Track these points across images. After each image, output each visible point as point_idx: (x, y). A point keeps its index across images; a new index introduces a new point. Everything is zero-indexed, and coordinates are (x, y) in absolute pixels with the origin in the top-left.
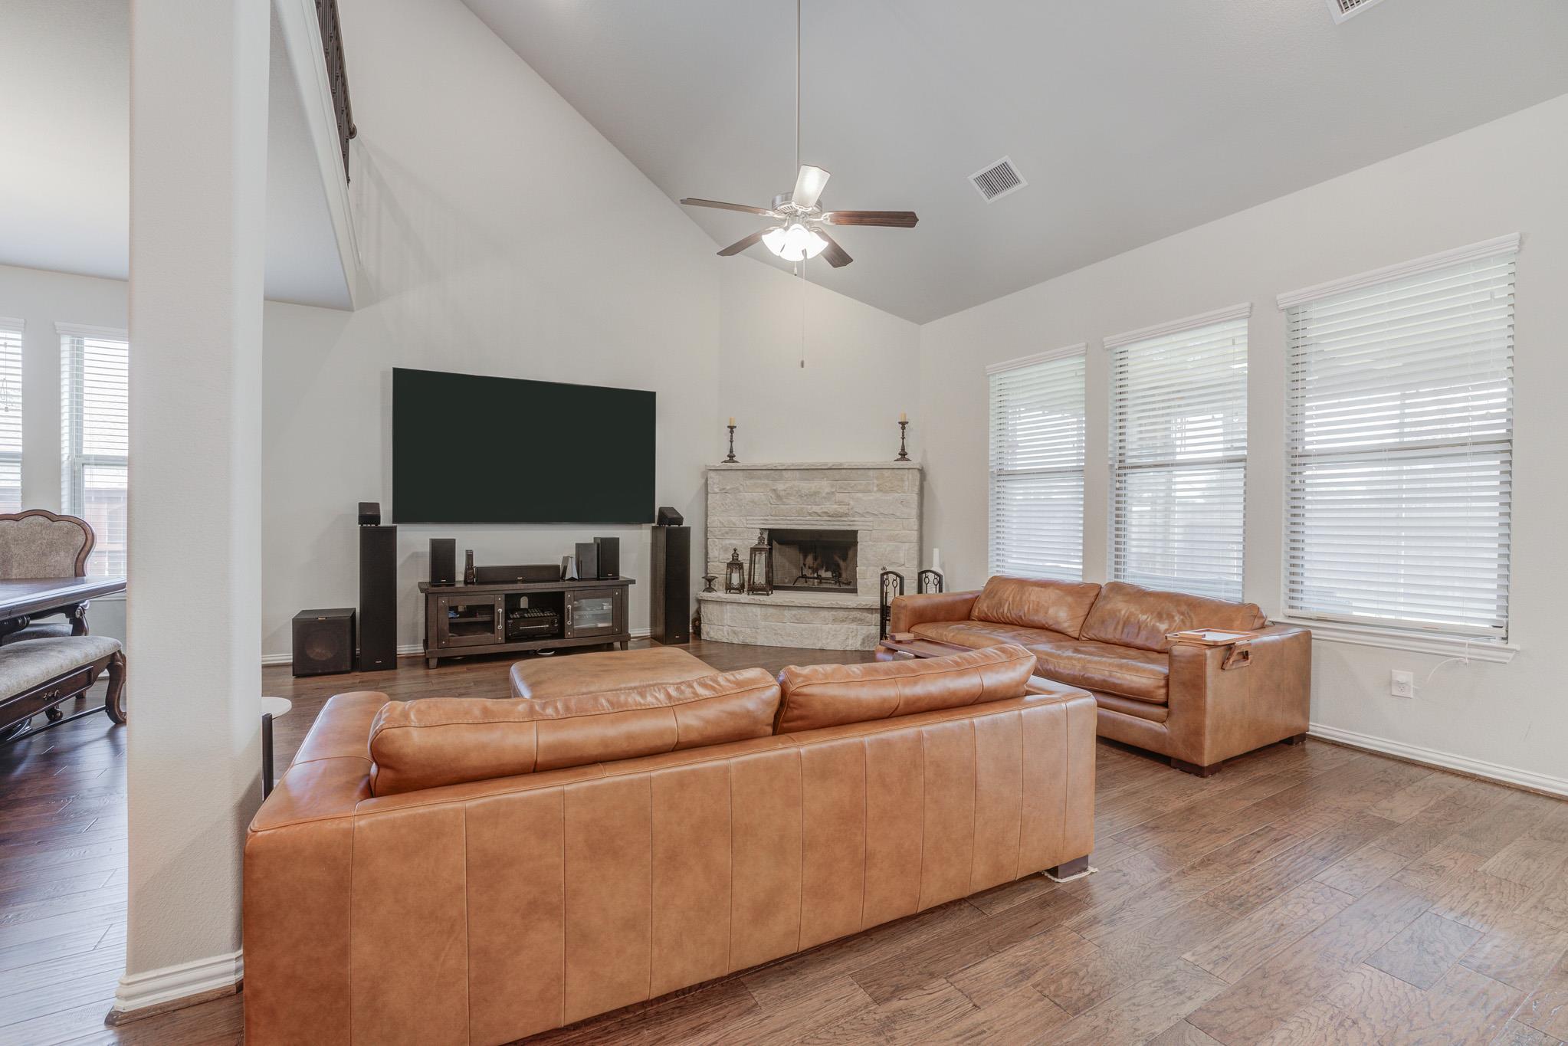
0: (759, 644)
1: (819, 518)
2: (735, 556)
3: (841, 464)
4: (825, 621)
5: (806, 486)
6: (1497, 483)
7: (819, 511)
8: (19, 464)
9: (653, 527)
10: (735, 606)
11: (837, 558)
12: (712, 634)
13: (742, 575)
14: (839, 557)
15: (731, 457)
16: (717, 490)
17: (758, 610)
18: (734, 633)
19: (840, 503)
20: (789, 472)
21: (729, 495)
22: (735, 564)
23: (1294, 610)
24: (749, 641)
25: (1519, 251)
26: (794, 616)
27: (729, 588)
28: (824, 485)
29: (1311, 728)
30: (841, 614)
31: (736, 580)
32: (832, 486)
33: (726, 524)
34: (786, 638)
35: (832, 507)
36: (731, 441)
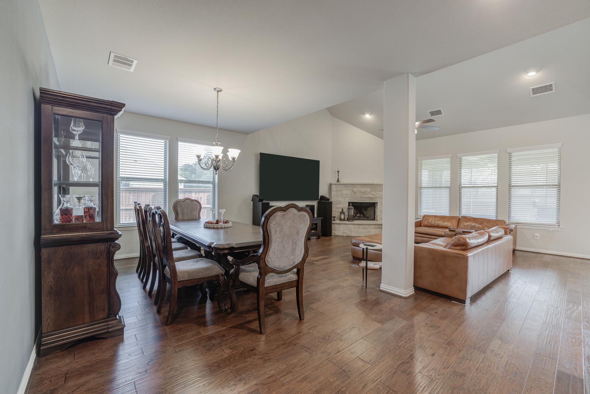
0: (352, 236)
1: (366, 199)
2: (342, 210)
3: (373, 183)
4: (372, 228)
5: (363, 190)
6: (556, 194)
7: (367, 197)
8: (163, 183)
9: (318, 202)
10: (344, 225)
11: (363, 211)
12: (336, 233)
13: (345, 216)
14: (364, 210)
15: (338, 180)
16: (335, 190)
17: (352, 226)
18: (344, 233)
19: (373, 195)
20: (358, 185)
21: (339, 192)
22: (342, 212)
23: (510, 221)
24: (349, 235)
25: (562, 147)
26: (363, 227)
27: (341, 220)
28: (368, 189)
29: (517, 248)
30: (377, 226)
31: (342, 217)
32: (370, 190)
33: (338, 200)
34: (361, 234)
35: (370, 196)
36: (338, 176)
